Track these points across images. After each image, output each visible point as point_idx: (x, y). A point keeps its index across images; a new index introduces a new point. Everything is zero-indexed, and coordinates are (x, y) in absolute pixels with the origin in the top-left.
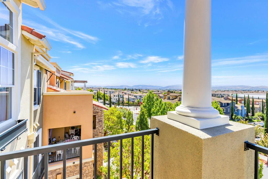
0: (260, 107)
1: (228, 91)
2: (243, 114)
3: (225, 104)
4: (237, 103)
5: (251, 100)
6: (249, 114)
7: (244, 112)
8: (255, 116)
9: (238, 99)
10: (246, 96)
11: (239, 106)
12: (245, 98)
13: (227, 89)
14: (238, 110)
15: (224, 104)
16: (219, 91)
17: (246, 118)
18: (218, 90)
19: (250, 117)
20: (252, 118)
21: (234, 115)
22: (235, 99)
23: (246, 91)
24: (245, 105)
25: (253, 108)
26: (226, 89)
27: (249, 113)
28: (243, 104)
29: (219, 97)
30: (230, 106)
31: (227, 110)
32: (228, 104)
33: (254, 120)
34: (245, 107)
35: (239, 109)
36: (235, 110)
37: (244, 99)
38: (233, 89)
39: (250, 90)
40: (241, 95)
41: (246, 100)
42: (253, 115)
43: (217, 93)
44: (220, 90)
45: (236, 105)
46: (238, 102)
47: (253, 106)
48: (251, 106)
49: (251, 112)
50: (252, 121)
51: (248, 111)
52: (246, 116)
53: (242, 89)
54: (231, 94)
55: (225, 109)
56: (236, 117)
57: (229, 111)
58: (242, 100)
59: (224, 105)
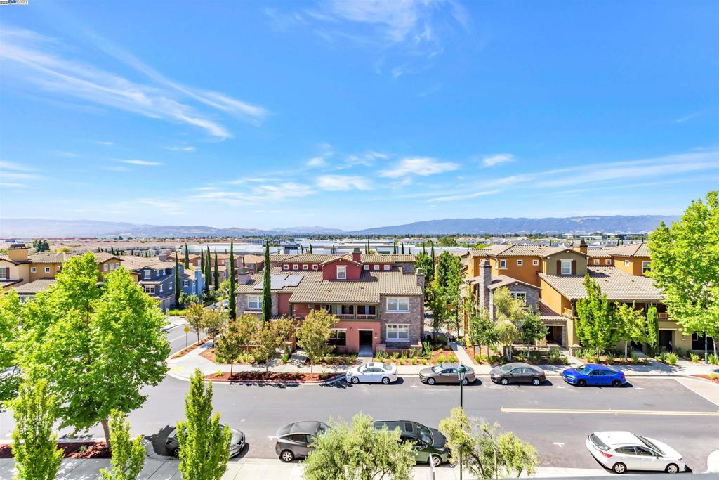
0: (227, 270)
1: (173, 239)
2: (200, 288)
3: (161, 271)
4: (187, 267)
5: (213, 256)
6: (210, 287)
7: (201, 285)
8: (219, 289)
9: (191, 257)
10: (205, 249)
11: (192, 272)
12: (202, 253)
13: (171, 235)
14: (189, 282)
15: (158, 272)
16: (152, 239)
17: (205, 295)
18: (149, 238)
19: (211, 293)
20: (215, 294)
21: (182, 294)
22: (184, 257)
23: (208, 238)
24: (202, 268)
25: (216, 274)
26: (168, 234)
27: (211, 284)
28: (200, 267)
29: (148, 255)
30: (173, 275)
31: (166, 287)
32: (168, 271)
33: (219, 296)
34: (203, 272)
35: (191, 280)
36: (183, 282)
37: (200, 256)
38: (184, 234)
39: (214, 236)
40: (196, 248)
41: (205, 257)
42: (217, 287)
43: (146, 245)
44: (154, 238)
45: (186, 272)
46: (191, 265)
47: (216, 268)
48: (213, 269)
49: (213, 283)
50: (215, 300)
51: (208, 282)
52: (205, 292)
53: (202, 234)
54: (179, 247)
55: (161, 285)
56: (186, 299)
57: (171, 288)
58: (198, 258)
59: (158, 275)
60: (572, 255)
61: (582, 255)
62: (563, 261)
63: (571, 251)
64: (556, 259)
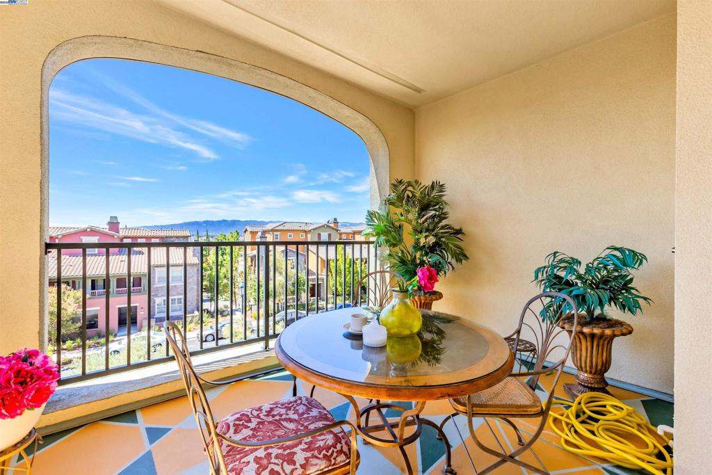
60: (328, 229)
61: (335, 229)
62: (322, 234)
63: (328, 226)
64: (317, 232)
